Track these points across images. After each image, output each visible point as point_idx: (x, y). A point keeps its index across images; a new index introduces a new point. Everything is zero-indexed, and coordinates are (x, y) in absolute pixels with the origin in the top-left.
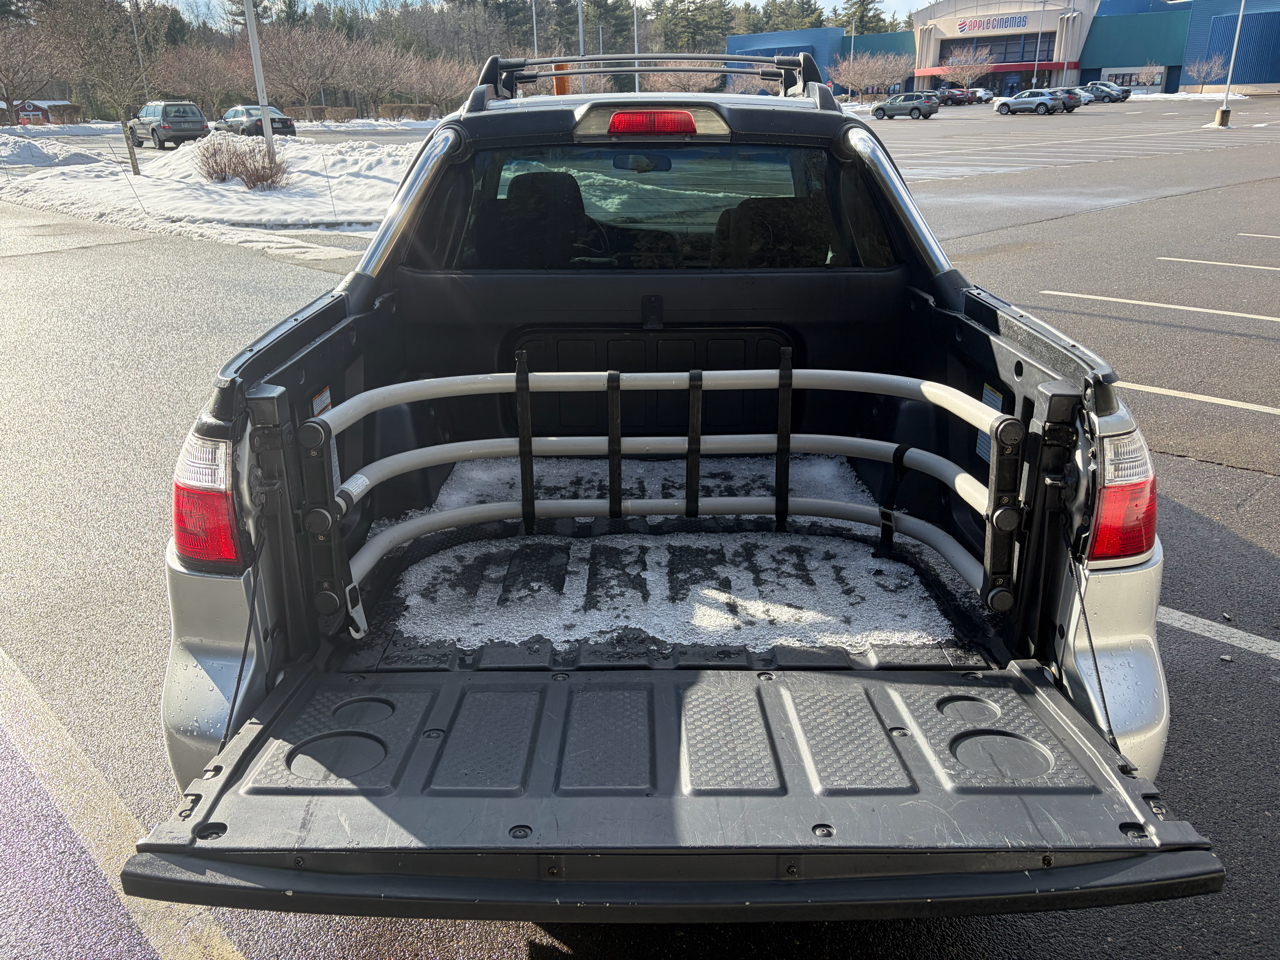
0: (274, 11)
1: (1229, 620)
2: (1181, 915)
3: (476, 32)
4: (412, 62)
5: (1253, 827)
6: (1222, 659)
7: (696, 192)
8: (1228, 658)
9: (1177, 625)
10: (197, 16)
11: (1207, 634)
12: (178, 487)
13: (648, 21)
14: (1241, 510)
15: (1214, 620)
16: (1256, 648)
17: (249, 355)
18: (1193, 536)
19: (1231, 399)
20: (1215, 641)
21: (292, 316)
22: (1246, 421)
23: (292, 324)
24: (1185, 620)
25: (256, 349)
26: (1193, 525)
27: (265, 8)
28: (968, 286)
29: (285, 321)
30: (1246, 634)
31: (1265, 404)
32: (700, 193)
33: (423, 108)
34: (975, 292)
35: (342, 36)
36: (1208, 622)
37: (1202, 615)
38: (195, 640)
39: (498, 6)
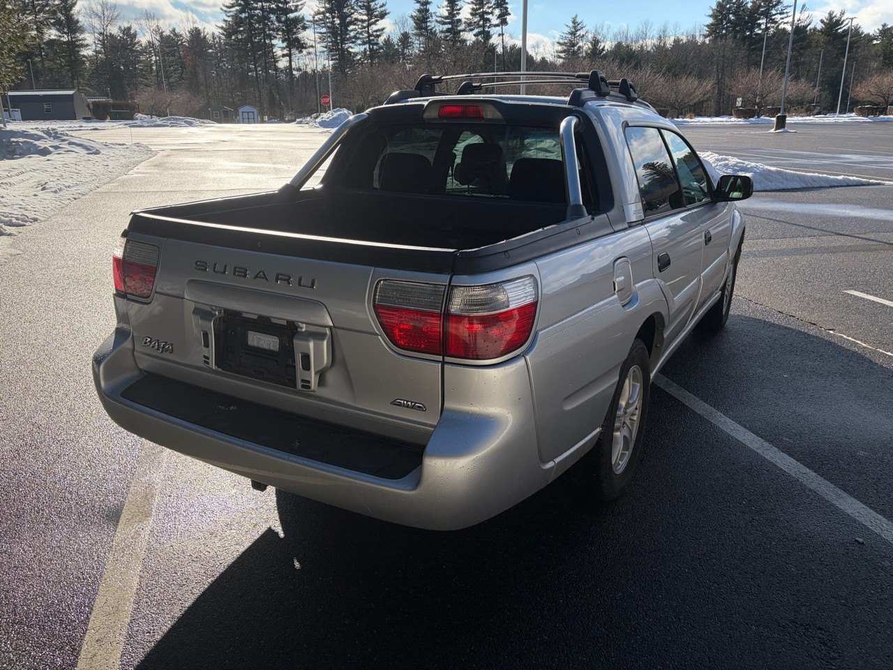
0: (584, 48)
3: (724, 56)
4: (660, 80)
13: (874, 45)
27: (579, 47)
33: (663, 110)
39: (744, 38)
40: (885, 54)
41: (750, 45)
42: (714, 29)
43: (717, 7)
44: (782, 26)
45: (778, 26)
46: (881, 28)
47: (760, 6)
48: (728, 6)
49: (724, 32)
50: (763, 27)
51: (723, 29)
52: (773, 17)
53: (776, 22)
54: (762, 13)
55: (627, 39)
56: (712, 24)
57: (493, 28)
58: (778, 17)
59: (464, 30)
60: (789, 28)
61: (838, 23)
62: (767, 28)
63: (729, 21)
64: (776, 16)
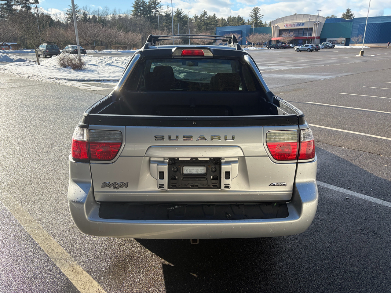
0: (80, 17)
1: (349, 188)
2: (329, 259)
3: (141, 24)
4: (122, 33)
5: (350, 238)
6: (346, 198)
7: (206, 73)
8: (348, 198)
9: (335, 189)
10: (57, 18)
11: (343, 192)
12: (73, 140)
13: (193, 22)
14: (355, 161)
15: (345, 188)
16: (355, 195)
17: (90, 109)
18: (342, 167)
19: (356, 132)
20: (345, 194)
21: (99, 100)
22: (359, 137)
23: (99, 102)
24: (337, 188)
25: (92, 107)
26: (342, 165)
27: (77, 16)
28: (274, 96)
29: (98, 102)
30: (353, 192)
31: (366, 133)
32: (208, 73)
33: (125, 46)
34: (275, 97)
35: (101, 25)
36: (343, 189)
37: (342, 187)
39: (148, 17)
40: (198, 26)
41: (151, 20)
42: (135, 13)
43: (135, 3)
44: (161, 13)
45: (159, 13)
46: (194, 16)
47: (152, 4)
48: (139, 3)
49: (139, 14)
50: (154, 13)
51: (139, 13)
52: (157, 9)
53: (158, 11)
54: (153, 7)
55: (99, 14)
56: (134, 11)
57: (31, 5)
58: (159, 9)
59: (14, 5)
60: (164, 14)
61: (180, 13)
62: (156, 14)
63: (141, 10)
64: (158, 9)
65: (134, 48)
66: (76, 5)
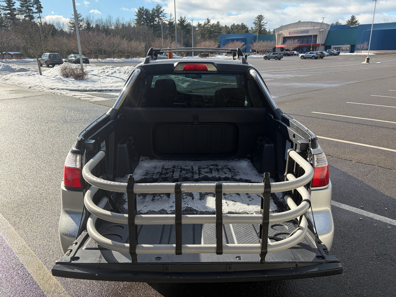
0: (83, 26)
1: (362, 208)
2: (345, 291)
3: (144, 33)
4: (125, 42)
5: (366, 266)
7: (210, 82)
8: (361, 219)
9: (347, 209)
10: (60, 27)
11: (356, 212)
12: (65, 167)
13: (196, 30)
14: (367, 176)
15: (358, 208)
16: (369, 216)
17: (85, 132)
18: (353, 184)
19: (366, 144)
20: (358, 214)
21: (95, 121)
22: (370, 151)
23: (95, 123)
24: (350, 208)
25: (87, 130)
26: (353, 181)
27: (81, 25)
28: (282, 113)
30: (367, 212)
31: (376, 146)
33: (128, 55)
34: (284, 115)
35: (104, 34)
36: (356, 208)
37: (355, 206)
38: (68, 209)
39: (151, 25)
40: (202, 34)
41: (154, 29)
42: (139, 21)
43: (138, 12)
44: (164, 21)
45: (163, 21)
46: (198, 24)
47: (155, 13)
48: (142, 12)
49: (143, 22)
50: (157, 21)
51: (142, 21)
52: (161, 18)
53: (162, 20)
54: (156, 16)
55: (102, 23)
56: (137, 19)
57: (34, 14)
58: (162, 18)
59: (17, 14)
60: (167, 22)
61: (184, 21)
62: (159, 22)
63: (144, 18)
64: (161, 17)
65: (138, 57)
66: (79, 14)
